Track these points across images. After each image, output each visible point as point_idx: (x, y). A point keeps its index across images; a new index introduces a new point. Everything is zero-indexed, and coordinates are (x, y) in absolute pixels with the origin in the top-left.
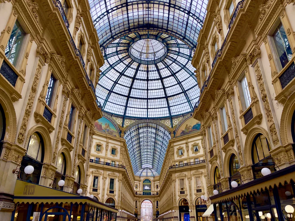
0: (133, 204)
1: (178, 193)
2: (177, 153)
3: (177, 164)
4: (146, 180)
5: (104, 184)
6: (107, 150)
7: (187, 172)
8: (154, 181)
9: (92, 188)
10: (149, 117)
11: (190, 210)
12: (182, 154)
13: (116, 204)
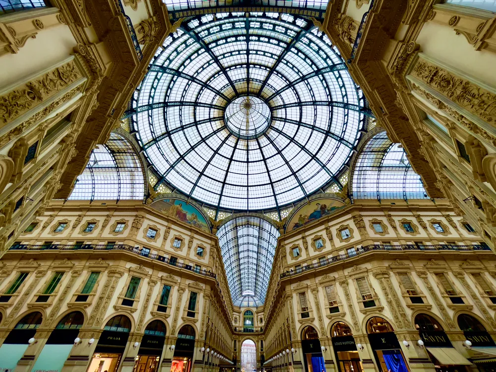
0: (230, 344)
1: (297, 317)
2: (291, 253)
3: (293, 270)
4: (247, 311)
5: (180, 300)
6: (189, 248)
7: (309, 280)
8: (257, 313)
9: (156, 305)
10: (249, 209)
11: (323, 348)
12: (298, 254)
13: (197, 338)
